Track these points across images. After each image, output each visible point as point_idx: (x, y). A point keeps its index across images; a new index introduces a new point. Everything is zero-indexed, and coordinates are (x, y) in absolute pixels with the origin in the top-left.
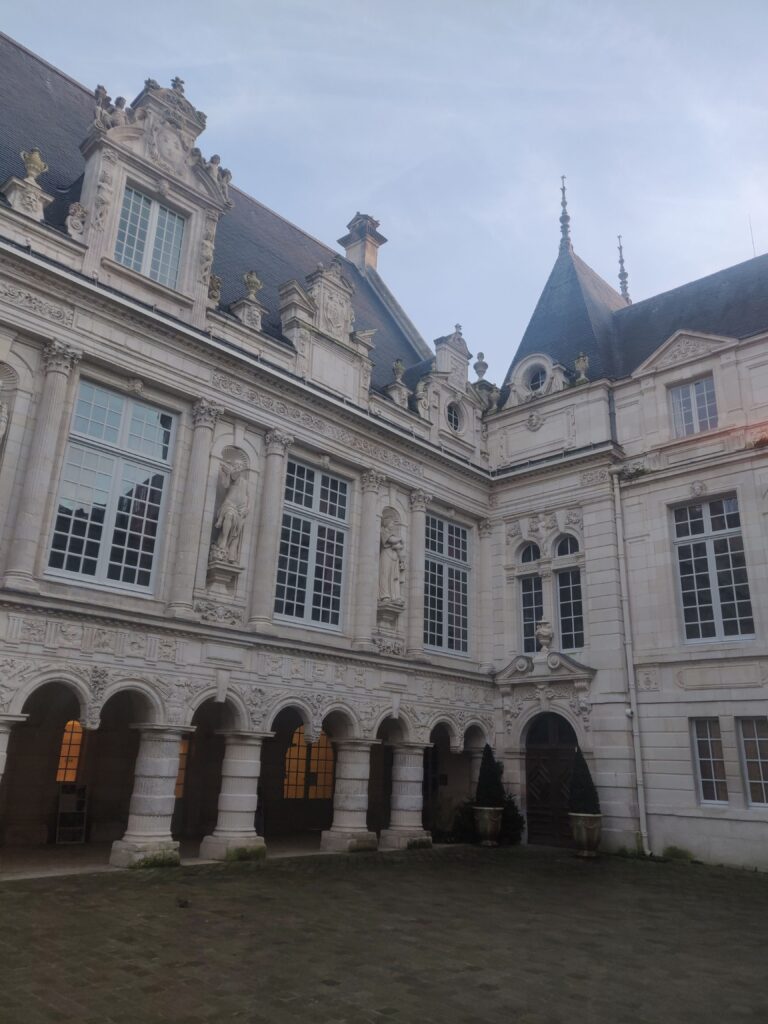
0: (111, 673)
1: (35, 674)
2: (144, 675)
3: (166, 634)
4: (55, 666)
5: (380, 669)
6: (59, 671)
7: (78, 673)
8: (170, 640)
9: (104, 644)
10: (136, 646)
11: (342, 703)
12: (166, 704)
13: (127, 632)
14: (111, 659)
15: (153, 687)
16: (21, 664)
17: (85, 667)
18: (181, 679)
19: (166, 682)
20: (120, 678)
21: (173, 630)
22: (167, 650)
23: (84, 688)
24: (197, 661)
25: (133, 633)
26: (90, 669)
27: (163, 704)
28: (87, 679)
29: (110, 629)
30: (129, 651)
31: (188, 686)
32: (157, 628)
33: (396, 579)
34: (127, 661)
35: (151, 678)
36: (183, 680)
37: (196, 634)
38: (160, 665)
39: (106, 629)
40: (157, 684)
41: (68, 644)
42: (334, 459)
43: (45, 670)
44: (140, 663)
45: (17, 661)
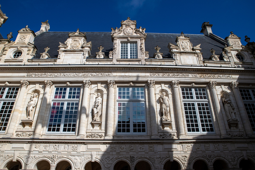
0: (135, 157)
1: (115, 159)
2: (145, 156)
3: (150, 144)
4: (120, 157)
5: (233, 143)
6: (121, 158)
7: (127, 158)
8: (152, 145)
9: (132, 149)
10: (141, 149)
11: (220, 157)
12: (154, 164)
13: (138, 145)
14: (135, 153)
15: (149, 159)
16: (111, 157)
17: (128, 156)
18: (157, 156)
19: (152, 157)
20: (139, 158)
21: (151, 143)
22: (151, 148)
23: (129, 162)
24: (161, 150)
25: (140, 145)
26: (129, 156)
27: (153, 164)
28: (129, 159)
29: (133, 145)
30: (139, 150)
31: (160, 158)
32: (146, 143)
33: (232, 112)
34: (139, 153)
35: (148, 157)
36: (158, 156)
37: (159, 143)
38: (149, 153)
39: (132, 145)
40: (150, 158)
41: (122, 151)
42: (196, 83)
43: (117, 158)
44: (144, 153)
45: (110, 157)
